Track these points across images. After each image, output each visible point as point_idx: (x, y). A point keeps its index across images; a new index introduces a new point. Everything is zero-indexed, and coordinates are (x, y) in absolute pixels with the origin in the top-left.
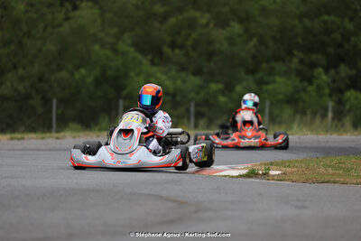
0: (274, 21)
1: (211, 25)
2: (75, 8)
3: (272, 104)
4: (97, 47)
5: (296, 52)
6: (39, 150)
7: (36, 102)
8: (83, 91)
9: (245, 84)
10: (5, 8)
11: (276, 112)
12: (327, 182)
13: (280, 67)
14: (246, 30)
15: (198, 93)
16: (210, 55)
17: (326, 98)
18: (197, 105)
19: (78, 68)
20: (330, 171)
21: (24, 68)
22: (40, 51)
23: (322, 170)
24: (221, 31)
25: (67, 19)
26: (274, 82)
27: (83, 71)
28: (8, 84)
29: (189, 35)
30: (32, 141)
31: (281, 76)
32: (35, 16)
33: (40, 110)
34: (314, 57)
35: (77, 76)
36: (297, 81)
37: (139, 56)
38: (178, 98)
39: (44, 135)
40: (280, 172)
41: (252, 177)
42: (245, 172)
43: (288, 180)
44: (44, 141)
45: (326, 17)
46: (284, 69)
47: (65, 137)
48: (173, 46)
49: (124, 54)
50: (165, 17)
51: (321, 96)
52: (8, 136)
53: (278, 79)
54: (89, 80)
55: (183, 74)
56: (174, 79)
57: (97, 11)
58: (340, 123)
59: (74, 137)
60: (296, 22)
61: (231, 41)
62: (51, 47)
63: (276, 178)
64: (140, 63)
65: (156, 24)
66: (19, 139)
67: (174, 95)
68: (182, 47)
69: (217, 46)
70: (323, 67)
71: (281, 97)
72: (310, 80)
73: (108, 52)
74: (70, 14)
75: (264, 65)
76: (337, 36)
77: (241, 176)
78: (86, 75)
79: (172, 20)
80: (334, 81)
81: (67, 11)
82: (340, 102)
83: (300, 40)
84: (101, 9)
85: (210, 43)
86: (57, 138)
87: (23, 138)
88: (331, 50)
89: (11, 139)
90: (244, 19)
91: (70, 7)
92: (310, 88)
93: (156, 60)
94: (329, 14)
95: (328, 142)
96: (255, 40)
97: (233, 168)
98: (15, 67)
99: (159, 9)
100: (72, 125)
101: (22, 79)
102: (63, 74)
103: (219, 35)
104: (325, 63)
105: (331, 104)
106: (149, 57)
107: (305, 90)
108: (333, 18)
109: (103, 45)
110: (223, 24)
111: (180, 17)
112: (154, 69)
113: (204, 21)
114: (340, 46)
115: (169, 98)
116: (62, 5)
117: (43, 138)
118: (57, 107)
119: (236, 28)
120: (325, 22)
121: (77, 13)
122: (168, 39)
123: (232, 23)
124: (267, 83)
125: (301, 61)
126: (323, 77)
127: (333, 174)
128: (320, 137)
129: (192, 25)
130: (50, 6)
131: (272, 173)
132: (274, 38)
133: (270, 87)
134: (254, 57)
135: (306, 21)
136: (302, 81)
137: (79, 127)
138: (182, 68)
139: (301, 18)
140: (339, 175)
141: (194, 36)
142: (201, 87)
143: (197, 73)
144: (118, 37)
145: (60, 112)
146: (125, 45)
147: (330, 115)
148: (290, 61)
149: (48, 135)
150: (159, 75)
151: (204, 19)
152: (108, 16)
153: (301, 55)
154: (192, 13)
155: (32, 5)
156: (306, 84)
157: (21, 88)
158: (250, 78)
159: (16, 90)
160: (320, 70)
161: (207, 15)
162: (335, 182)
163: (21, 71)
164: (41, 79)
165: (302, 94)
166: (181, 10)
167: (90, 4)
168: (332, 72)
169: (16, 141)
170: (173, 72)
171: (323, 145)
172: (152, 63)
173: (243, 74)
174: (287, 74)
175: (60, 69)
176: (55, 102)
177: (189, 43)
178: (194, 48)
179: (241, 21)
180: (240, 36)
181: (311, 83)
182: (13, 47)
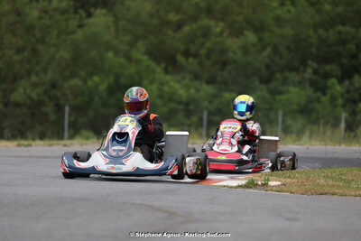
0: (288, 31)
1: (225, 34)
2: (89, 15)
3: (285, 114)
4: (110, 55)
5: (310, 62)
6: (45, 157)
7: (49, 109)
8: (97, 99)
9: (258, 93)
10: (19, 14)
11: (290, 122)
12: (326, 194)
13: (294, 77)
14: (261, 40)
15: (211, 102)
16: (225, 64)
17: (339, 109)
18: (210, 114)
19: (91, 75)
20: (331, 182)
21: (37, 74)
22: (53, 58)
23: (322, 181)
24: (235, 40)
25: (81, 26)
26: (288, 92)
27: (96, 79)
28: (21, 90)
29: (203, 44)
30: (40, 148)
31: (295, 86)
32: (48, 22)
33: (52, 117)
34: (328, 67)
35: (90, 84)
36: (310, 91)
37: (153, 65)
38: (191, 107)
39: (52, 142)
40: (279, 183)
41: (251, 188)
42: (244, 182)
43: (287, 192)
44: (51, 148)
45: (341, 28)
46: (297, 78)
47: (72, 144)
48: (187, 54)
49: (138, 62)
50: (179, 26)
51: (334, 106)
52: (16, 143)
53: (291, 89)
54: (103, 87)
55: (197, 83)
56: (187, 87)
57: (111, 19)
58: (353, 134)
59: (82, 145)
60: (311, 32)
61: (245, 50)
62: (65, 54)
63: (274, 189)
64: (154, 72)
65: (170, 32)
66: (26, 146)
67: (187, 104)
68: (196, 56)
69: (231, 55)
70: (337, 77)
71: (295, 107)
72: (323, 90)
73: (122, 60)
74: (85, 21)
75: (278, 75)
76: (352, 47)
77: (240, 186)
78: (100, 83)
79: (186, 29)
80: (348, 92)
81: (81, 17)
82: (354, 113)
83: (314, 50)
84: (115, 16)
85: (224, 51)
86: (65, 145)
87: (30, 145)
88: (345, 61)
89: (19, 145)
90: (259, 29)
91: (84, 15)
92: (323, 99)
93: (170, 69)
94: (344, 25)
95: (335, 152)
96: (269, 50)
97: (233, 178)
98: (29, 73)
99: (173, 17)
100: (84, 132)
101: (35, 85)
102: (76, 82)
103: (233, 44)
104: (339, 73)
105: (344, 115)
106: (163, 65)
107: (318, 100)
108: (347, 28)
109: (117, 53)
110: (237, 33)
111: (194, 26)
112: (168, 77)
113: (218, 30)
114: (354, 56)
115: (182, 107)
116: (76, 12)
117: (50, 145)
118: (70, 115)
119: (251, 37)
120: (340, 33)
121: (91, 20)
122: (182, 48)
123: (246, 33)
124: (281, 93)
125: (316, 72)
126: (337, 88)
127: (333, 186)
128: (329, 147)
129: (206, 33)
130: (64, 12)
131: (272, 183)
132: (288, 48)
133: (283, 97)
134: (268, 67)
135: (321, 31)
136: (315, 91)
137: (91, 134)
138: (196, 77)
139: (315, 27)
140: (339, 186)
141: (208, 44)
142: (215, 96)
143: (211, 81)
144: (132, 44)
145: (72, 119)
146: (139, 53)
147: (343, 126)
148: (304, 72)
149: (56, 142)
150: (172, 83)
151: (218, 27)
152: (122, 23)
153: (315, 65)
154: (205, 22)
155: (46, 12)
156: (319, 94)
157: (34, 95)
158: (264, 87)
159: (29, 97)
160: (334, 81)
161: (221, 24)
162: (333, 194)
163: (34, 78)
164: (54, 86)
165: (315, 104)
166: (195, 19)
167: (104, 11)
168: (347, 82)
169: (23, 148)
170: (187, 81)
171: (330, 156)
172: (166, 71)
173: (257, 83)
174: (300, 84)
175: (73, 76)
176: (67, 109)
177: (203, 52)
178: (208, 56)
179: (256, 30)
180: (254, 45)
181: (324, 93)
182: (26, 54)
